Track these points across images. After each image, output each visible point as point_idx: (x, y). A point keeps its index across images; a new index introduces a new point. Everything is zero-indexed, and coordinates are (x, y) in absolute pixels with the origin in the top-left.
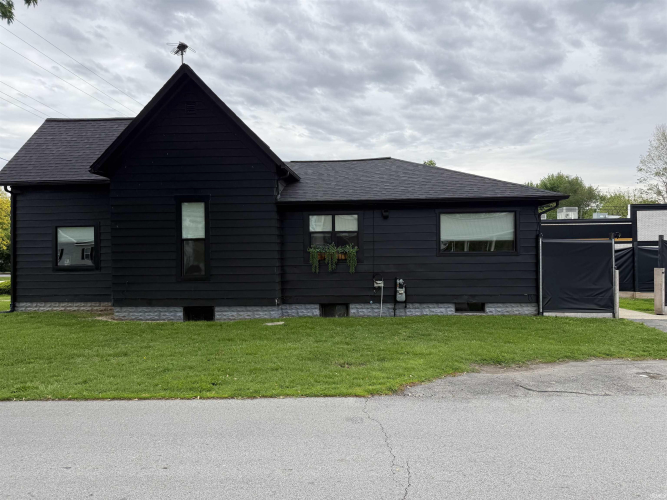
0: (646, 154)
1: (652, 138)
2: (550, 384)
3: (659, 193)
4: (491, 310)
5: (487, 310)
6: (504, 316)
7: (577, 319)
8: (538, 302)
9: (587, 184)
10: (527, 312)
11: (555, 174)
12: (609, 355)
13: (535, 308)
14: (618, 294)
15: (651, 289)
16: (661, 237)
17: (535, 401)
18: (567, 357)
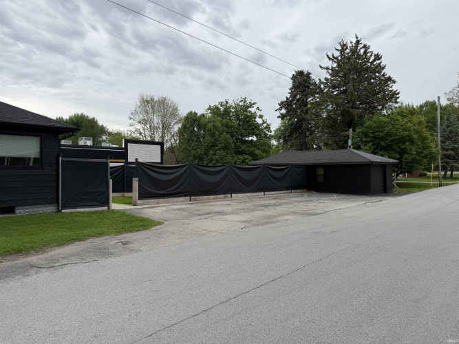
0: (133, 110)
1: (137, 100)
2: (57, 260)
3: (140, 134)
4: (20, 211)
5: (17, 211)
6: (30, 215)
7: (85, 213)
8: (58, 203)
9: (100, 123)
10: (49, 211)
11: (80, 114)
12: (101, 234)
13: (55, 208)
14: (111, 195)
15: (131, 191)
16: (137, 159)
17: (45, 275)
18: (74, 240)
